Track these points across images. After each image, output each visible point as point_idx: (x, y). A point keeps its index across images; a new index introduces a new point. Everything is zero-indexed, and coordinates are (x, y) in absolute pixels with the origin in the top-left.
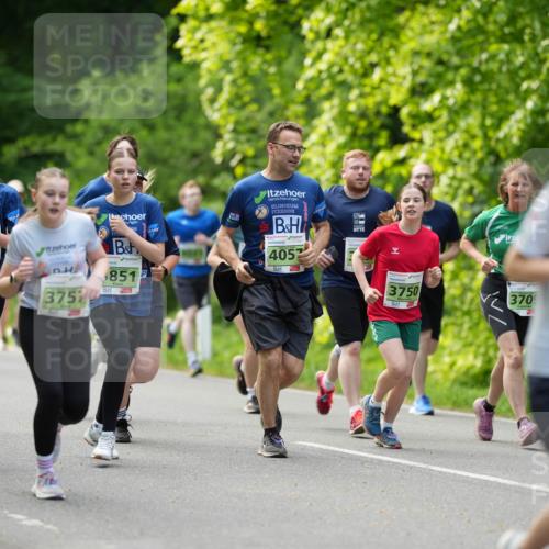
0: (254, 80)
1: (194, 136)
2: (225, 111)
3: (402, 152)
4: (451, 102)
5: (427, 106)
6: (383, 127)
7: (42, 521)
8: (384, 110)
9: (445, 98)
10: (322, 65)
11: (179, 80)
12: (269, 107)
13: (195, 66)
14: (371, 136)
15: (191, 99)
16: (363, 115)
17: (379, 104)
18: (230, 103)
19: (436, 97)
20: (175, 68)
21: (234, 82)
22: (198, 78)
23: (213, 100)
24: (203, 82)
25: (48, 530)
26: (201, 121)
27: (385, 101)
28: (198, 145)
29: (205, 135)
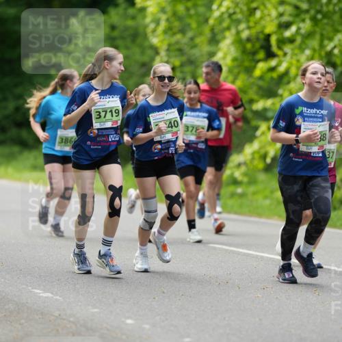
0: (180, 19)
1: (143, 53)
2: (162, 37)
3: (273, 63)
4: (303, 31)
5: (288, 34)
6: (262, 47)
7: (52, 293)
8: (262, 36)
9: (299, 29)
10: (223, 9)
11: (133, 18)
12: (190, 34)
13: (143, 9)
14: (254, 53)
15: (141, 30)
16: (249, 40)
17: (258, 33)
18: (165, 32)
19: (294, 29)
20: (131, 11)
21: (168, 20)
22: (145, 17)
23: (154, 31)
24: (148, 20)
25: (56, 299)
26: (146, 44)
27: (262, 32)
28: (145, 59)
29: (150, 52)
